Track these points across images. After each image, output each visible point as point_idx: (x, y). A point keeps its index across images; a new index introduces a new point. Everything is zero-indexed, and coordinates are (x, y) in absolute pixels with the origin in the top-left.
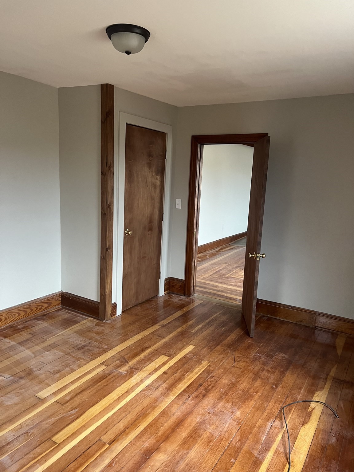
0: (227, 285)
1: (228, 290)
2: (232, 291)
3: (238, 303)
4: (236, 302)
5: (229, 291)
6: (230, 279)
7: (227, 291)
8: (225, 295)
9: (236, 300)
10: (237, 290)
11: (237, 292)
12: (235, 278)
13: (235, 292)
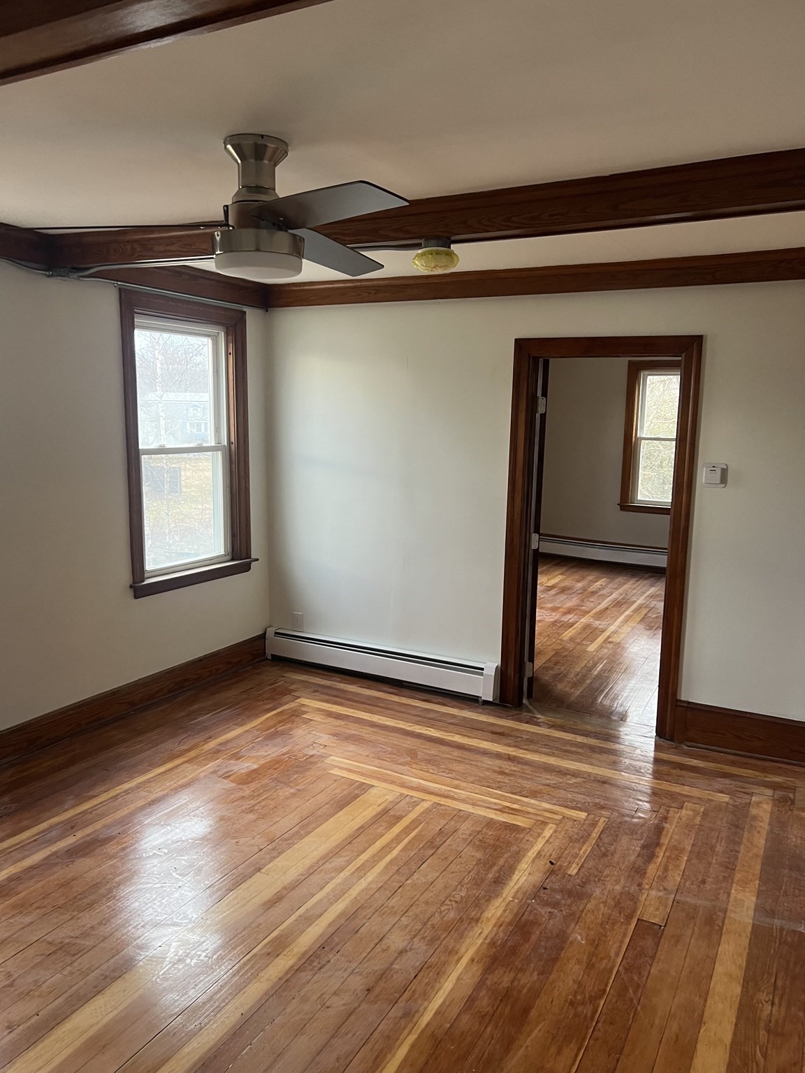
0: (589, 774)
1: (579, 753)
2: (565, 751)
3: (542, 717)
4: (548, 721)
5: (574, 749)
6: (588, 799)
7: (580, 750)
8: (579, 739)
9: (549, 725)
10: (553, 755)
11: (551, 748)
12: (572, 808)
13: (557, 749)
